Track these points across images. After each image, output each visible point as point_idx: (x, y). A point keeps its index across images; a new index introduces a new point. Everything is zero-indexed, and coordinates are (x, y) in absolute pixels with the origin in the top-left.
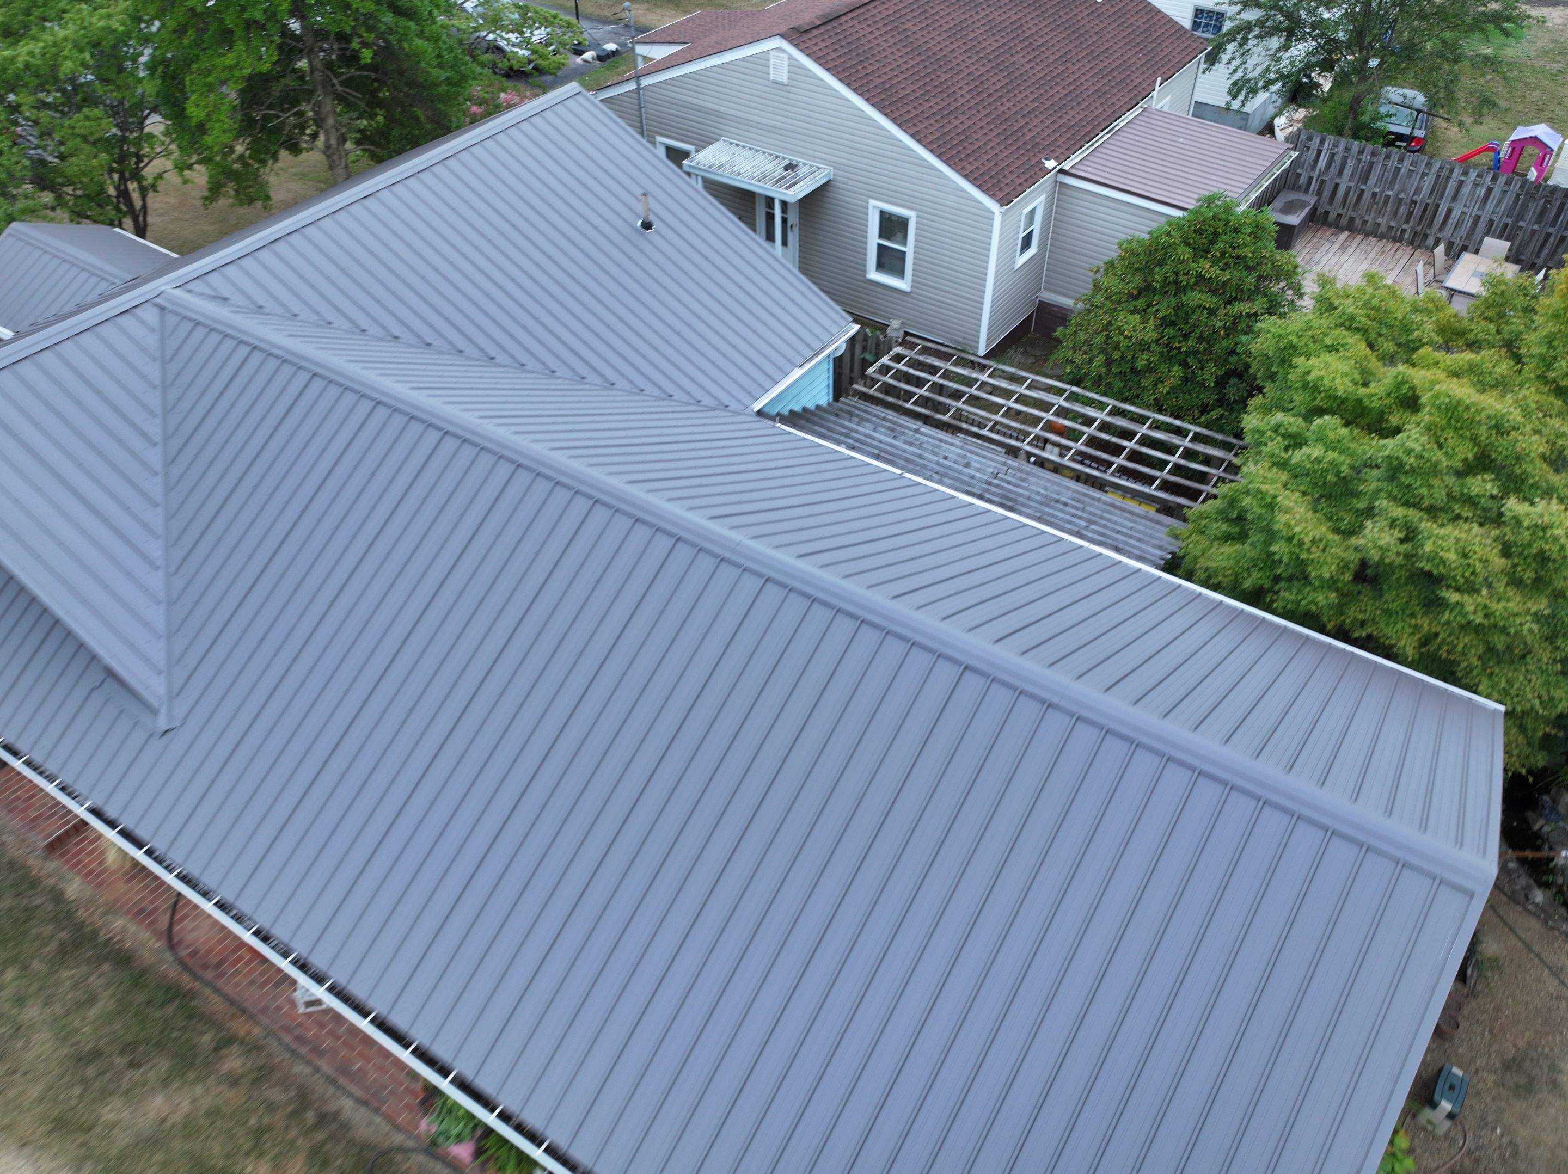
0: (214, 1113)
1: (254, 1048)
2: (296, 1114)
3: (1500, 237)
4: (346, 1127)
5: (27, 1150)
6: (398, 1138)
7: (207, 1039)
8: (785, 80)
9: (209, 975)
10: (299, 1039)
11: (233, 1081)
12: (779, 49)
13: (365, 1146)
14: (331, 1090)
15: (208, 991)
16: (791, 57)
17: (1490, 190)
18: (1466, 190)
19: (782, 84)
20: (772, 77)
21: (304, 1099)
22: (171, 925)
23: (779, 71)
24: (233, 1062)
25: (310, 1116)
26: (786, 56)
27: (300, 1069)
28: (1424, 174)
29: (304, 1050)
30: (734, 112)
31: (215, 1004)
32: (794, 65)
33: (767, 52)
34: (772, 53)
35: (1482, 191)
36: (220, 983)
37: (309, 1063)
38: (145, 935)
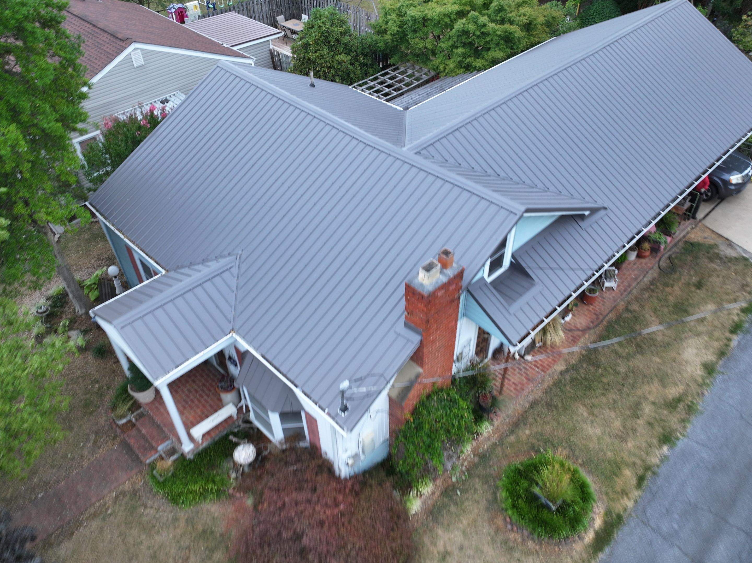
0: (655, 311)
1: (629, 303)
2: (653, 291)
3: (278, 16)
4: (654, 279)
5: (681, 352)
6: (656, 267)
7: (627, 315)
8: (143, 63)
9: (601, 317)
10: (625, 291)
11: (642, 307)
12: (136, 49)
13: (660, 274)
14: (642, 283)
15: (607, 318)
16: (142, 50)
17: (261, 4)
18: (256, 8)
19: (142, 66)
20: (135, 66)
21: (646, 289)
22: (579, 330)
23: (138, 60)
24: (635, 307)
25: (652, 287)
26: (139, 51)
27: (635, 292)
28: (243, 10)
29: (629, 289)
30: (118, 97)
31: (612, 316)
32: (145, 53)
33: (130, 54)
34: (132, 53)
35: (260, 6)
36: (605, 314)
37: (633, 289)
38: (582, 340)
